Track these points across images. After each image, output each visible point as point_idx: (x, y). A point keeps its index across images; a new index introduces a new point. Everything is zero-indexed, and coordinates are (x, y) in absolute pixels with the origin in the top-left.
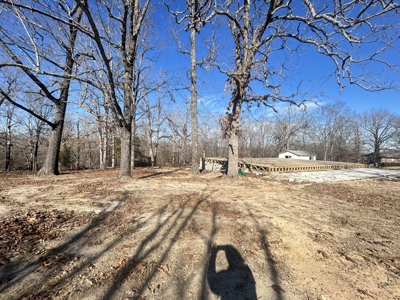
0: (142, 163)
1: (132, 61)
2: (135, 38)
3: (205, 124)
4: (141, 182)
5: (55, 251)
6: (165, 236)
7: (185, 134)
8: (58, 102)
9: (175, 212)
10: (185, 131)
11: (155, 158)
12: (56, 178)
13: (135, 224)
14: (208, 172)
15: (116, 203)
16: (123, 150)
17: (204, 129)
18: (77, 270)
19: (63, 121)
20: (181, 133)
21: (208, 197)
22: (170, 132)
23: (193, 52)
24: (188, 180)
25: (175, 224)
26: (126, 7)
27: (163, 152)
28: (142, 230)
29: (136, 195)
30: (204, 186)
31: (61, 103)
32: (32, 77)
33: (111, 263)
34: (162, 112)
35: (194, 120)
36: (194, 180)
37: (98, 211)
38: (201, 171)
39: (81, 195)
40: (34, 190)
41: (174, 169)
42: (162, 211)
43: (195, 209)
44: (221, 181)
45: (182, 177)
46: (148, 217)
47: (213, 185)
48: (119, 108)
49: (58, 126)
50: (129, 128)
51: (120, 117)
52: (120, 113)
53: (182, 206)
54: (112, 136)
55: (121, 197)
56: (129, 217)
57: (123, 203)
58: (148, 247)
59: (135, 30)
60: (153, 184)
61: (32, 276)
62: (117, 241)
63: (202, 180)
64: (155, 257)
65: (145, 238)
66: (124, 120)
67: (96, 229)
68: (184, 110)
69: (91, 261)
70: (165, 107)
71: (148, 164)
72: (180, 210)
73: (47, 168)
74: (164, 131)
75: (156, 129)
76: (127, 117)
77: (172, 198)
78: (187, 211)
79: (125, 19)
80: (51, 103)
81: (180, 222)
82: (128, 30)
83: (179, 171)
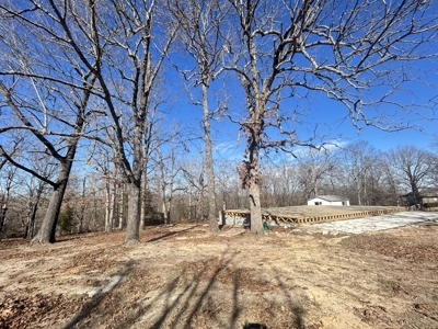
0: (154, 220)
1: (143, 115)
2: (147, 94)
3: (223, 172)
4: (151, 246)
6: (174, 325)
7: (201, 184)
8: (63, 160)
9: (187, 288)
10: (201, 181)
11: (168, 214)
12: (52, 247)
13: (137, 310)
14: (229, 228)
15: (116, 279)
16: (130, 209)
17: (222, 178)
19: (66, 180)
20: (197, 184)
21: (228, 262)
22: (185, 183)
23: (205, 103)
24: (205, 240)
26: (138, 69)
27: (178, 207)
28: (144, 318)
29: (143, 266)
30: (223, 247)
31: (67, 162)
34: (176, 163)
35: (210, 170)
36: (212, 239)
37: (92, 292)
38: (221, 227)
39: (75, 270)
40: (20, 265)
41: (190, 226)
42: (171, 287)
43: (212, 281)
44: (244, 239)
45: (199, 236)
46: (153, 298)
47: (235, 245)
48: (127, 164)
49: (61, 185)
50: (138, 184)
51: (128, 173)
52: (129, 168)
53: (197, 279)
54: (120, 192)
55: (124, 269)
56: (130, 298)
57: (125, 279)
59: (147, 87)
60: (164, 248)
63: (221, 240)
66: (133, 176)
67: (86, 321)
68: (200, 159)
70: (178, 158)
71: (161, 222)
72: (194, 284)
73: (42, 235)
74: (179, 182)
75: (169, 181)
76: (136, 172)
77: (185, 268)
78: (203, 285)
79: (137, 79)
80: (57, 161)
81: (193, 303)
82: (140, 88)
83: (196, 229)
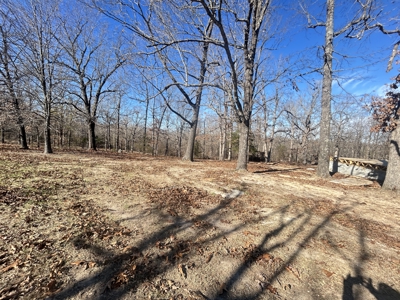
0: (255, 157)
1: (253, 56)
2: (257, 32)
4: (256, 177)
5: (200, 217)
6: (291, 237)
7: (307, 127)
8: (194, 106)
9: (300, 216)
10: (308, 123)
11: (269, 153)
12: (193, 164)
13: (257, 216)
14: (342, 176)
15: (237, 192)
16: (241, 144)
17: (338, 120)
18: (216, 238)
19: (197, 121)
20: (303, 127)
21: (347, 208)
22: (287, 125)
24: (313, 183)
25: (301, 229)
26: (251, 5)
27: (278, 148)
28: (265, 223)
29: (254, 189)
30: (339, 194)
31: (196, 107)
32: (182, 90)
33: (240, 243)
34: (280, 104)
35: (325, 110)
36: (321, 183)
37: (224, 195)
38: (332, 174)
39: (209, 179)
40: (182, 170)
41: (291, 167)
42: (283, 210)
43: (328, 219)
44: (370, 192)
45: (303, 178)
46: (268, 213)
47: (355, 195)
48: (239, 105)
49: (194, 124)
50: (247, 123)
51: (240, 114)
52: (241, 109)
53: (309, 211)
54: (229, 131)
55: (241, 187)
56: (251, 207)
57: (243, 193)
58: (272, 242)
59: (258, 24)
60: (270, 180)
61: (190, 229)
62: (243, 226)
63: (334, 186)
64: (282, 254)
65: (268, 232)
66: (244, 116)
67: (224, 210)
68: (308, 99)
69: (224, 235)
70: (283, 98)
71: (262, 160)
72: (306, 215)
73: (187, 156)
74: (281, 124)
75: (272, 123)
76: (246, 113)
77: (294, 200)
78: (317, 220)
79: (249, 18)
80: (191, 107)
81: (308, 229)
82: (251, 26)
83: (299, 171)
